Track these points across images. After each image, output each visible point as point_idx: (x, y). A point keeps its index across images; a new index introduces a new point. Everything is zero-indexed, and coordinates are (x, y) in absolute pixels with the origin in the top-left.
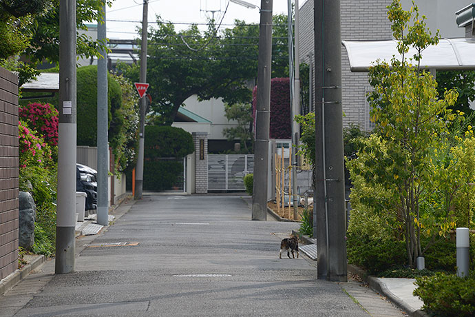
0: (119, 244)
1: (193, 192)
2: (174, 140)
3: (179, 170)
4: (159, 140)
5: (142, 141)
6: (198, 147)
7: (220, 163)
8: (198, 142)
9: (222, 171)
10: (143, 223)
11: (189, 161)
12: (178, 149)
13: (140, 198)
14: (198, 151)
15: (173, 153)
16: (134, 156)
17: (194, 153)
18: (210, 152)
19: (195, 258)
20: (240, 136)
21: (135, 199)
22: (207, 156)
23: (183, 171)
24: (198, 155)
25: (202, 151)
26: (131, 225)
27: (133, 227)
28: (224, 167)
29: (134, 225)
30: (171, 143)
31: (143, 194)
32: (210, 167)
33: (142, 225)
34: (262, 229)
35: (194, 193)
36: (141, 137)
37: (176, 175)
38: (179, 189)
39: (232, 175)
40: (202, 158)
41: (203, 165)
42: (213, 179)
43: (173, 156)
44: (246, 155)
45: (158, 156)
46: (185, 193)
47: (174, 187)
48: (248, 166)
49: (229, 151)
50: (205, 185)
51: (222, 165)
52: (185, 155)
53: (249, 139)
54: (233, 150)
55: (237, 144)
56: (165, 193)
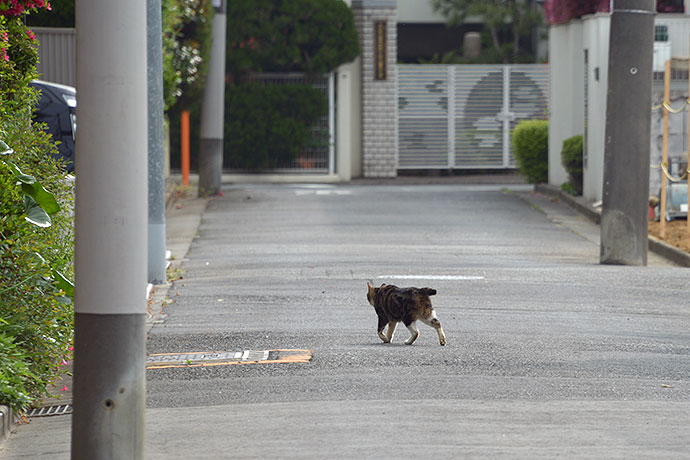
0: (245, 356)
1: (357, 174)
2: (302, 22)
3: (316, 110)
4: (256, 23)
5: (220, 23)
6: (368, 43)
7: (432, 88)
8: (368, 30)
9: (436, 113)
10: (277, 274)
11: (344, 85)
12: (310, 48)
13: (216, 193)
14: (369, 53)
15: (297, 60)
16: (198, 66)
17: (357, 60)
18: (404, 58)
19: (548, 418)
20: (482, 12)
21: (201, 195)
22: (395, 69)
23: (327, 114)
24: (369, 66)
25: (380, 55)
26: (238, 281)
27: (248, 290)
28: (444, 103)
29: (247, 281)
30: (291, 30)
31: (225, 178)
32: (403, 102)
33: (271, 282)
34: (658, 294)
35: (360, 177)
36: (218, 10)
37: (308, 125)
38: (316, 166)
39: (466, 125)
40: (381, 75)
41: (385, 96)
42: (414, 137)
43: (296, 68)
44: (507, 69)
45: (255, 70)
46: (332, 177)
47: (302, 161)
48: (513, 100)
49: (450, 54)
50: (388, 154)
51: (437, 97)
52: (332, 66)
53: (508, 19)
54: (460, 54)
55: (472, 37)
56: (275, 178)
